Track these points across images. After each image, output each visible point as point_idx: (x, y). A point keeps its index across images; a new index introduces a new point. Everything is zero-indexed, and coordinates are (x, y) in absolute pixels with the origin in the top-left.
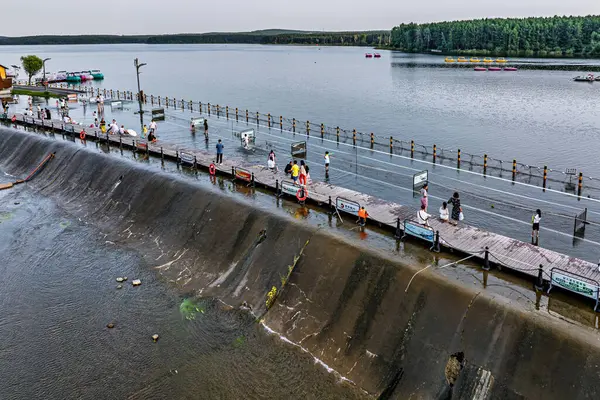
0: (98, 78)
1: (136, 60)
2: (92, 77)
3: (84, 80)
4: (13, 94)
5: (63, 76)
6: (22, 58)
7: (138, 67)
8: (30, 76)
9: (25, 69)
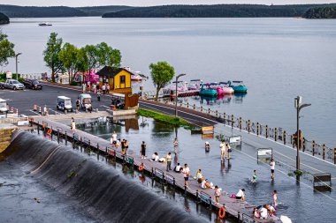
0: (240, 93)
1: (298, 99)
2: (231, 90)
3: (221, 95)
4: (138, 114)
5: (196, 87)
6: (152, 66)
7: (298, 109)
8: (158, 89)
9: (154, 79)
